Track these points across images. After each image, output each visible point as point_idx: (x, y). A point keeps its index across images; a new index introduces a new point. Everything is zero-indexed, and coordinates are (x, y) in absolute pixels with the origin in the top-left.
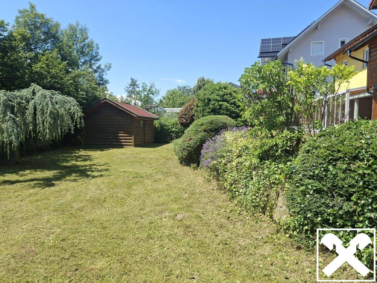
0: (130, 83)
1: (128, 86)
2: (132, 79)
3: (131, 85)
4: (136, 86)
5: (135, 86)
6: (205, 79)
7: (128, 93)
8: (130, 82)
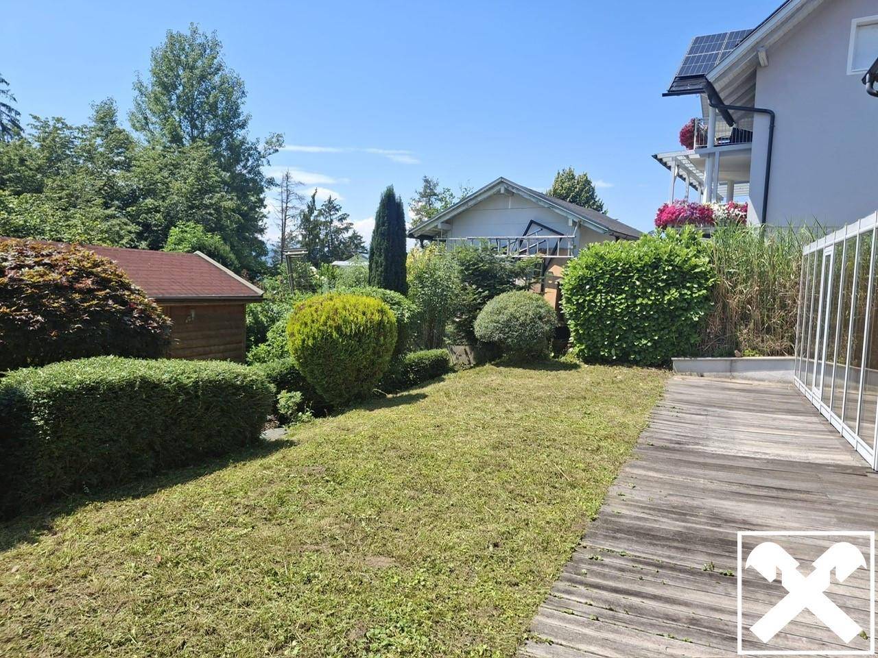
0: (422, 190)
1: (417, 197)
2: (426, 181)
3: (423, 195)
4: (435, 197)
5: (433, 199)
6: (577, 175)
7: (417, 214)
8: (420, 187)
